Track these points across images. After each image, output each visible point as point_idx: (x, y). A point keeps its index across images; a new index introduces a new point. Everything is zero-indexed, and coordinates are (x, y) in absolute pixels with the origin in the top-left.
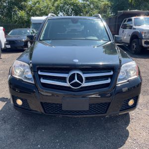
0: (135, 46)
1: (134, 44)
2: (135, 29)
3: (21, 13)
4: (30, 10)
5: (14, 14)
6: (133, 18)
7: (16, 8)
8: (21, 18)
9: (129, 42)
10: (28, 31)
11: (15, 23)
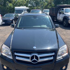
0: (65, 23)
1: (65, 22)
2: (65, 14)
3: (10, 5)
4: (14, 3)
5: (7, 5)
6: (64, 9)
7: (8, 2)
8: (10, 7)
9: (62, 21)
10: (13, 15)
11: (7, 9)
